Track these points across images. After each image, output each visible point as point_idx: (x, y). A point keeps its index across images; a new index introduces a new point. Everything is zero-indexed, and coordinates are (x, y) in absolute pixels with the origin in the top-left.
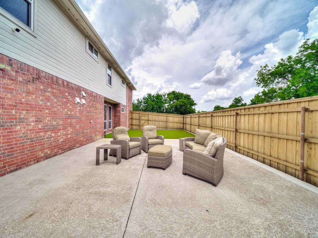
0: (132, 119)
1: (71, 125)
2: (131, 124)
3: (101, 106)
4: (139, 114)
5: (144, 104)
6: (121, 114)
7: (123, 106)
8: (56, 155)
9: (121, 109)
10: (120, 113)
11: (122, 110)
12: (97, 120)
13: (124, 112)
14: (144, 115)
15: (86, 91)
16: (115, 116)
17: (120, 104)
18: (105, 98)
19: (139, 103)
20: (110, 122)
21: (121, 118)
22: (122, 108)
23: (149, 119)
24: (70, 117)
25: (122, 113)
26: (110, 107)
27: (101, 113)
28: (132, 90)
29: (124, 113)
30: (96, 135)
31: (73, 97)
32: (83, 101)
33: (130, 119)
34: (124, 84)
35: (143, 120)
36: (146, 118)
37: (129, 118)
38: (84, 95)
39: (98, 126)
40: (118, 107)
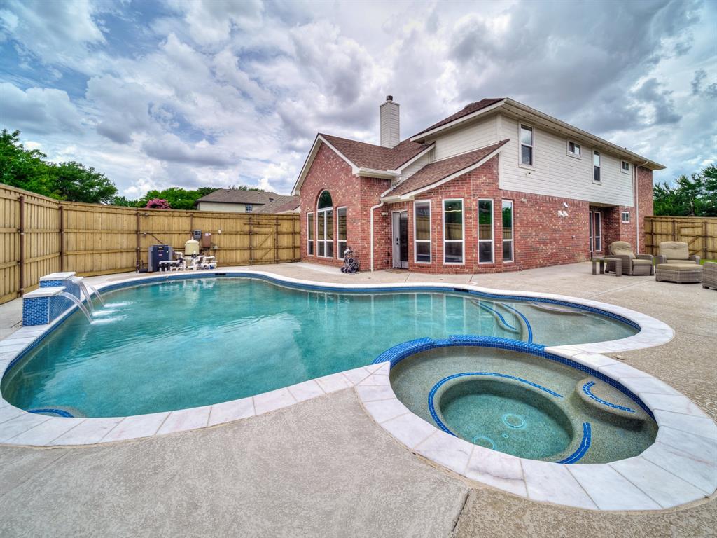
0: (652, 234)
1: (555, 239)
2: (649, 243)
3: (584, 216)
4: (674, 222)
5: (708, 189)
6: (621, 225)
7: (626, 210)
8: (545, 266)
9: (621, 215)
10: (619, 223)
11: (624, 217)
12: (580, 235)
13: (627, 220)
14: (690, 225)
15: (567, 200)
16: (607, 229)
17: (618, 206)
18: (590, 203)
19: (686, 189)
20: (597, 240)
21: (621, 231)
22: (624, 214)
23: (709, 234)
24: (555, 231)
25: (624, 222)
26: (597, 215)
27: (585, 225)
28: (651, 171)
29: (629, 222)
30: (579, 254)
31: (557, 211)
32: (565, 214)
33: (646, 233)
34: (628, 169)
35: (687, 236)
36: (698, 231)
37: (643, 231)
38: (567, 206)
39: (582, 244)
40: (614, 213)
